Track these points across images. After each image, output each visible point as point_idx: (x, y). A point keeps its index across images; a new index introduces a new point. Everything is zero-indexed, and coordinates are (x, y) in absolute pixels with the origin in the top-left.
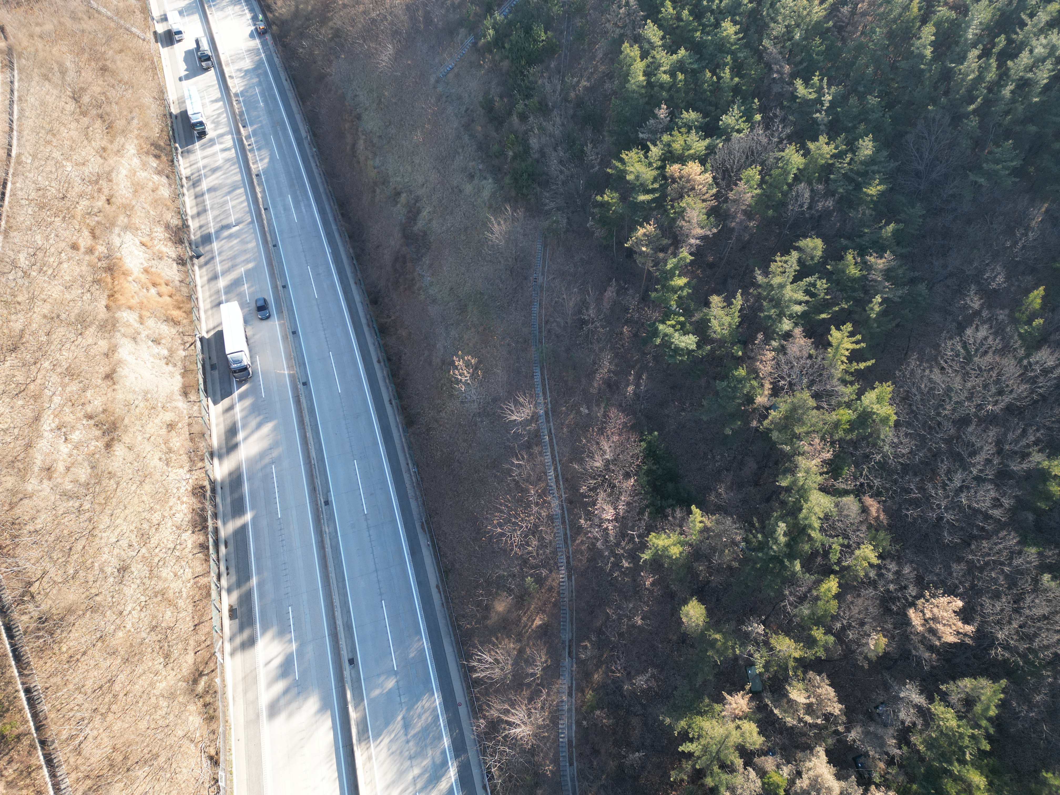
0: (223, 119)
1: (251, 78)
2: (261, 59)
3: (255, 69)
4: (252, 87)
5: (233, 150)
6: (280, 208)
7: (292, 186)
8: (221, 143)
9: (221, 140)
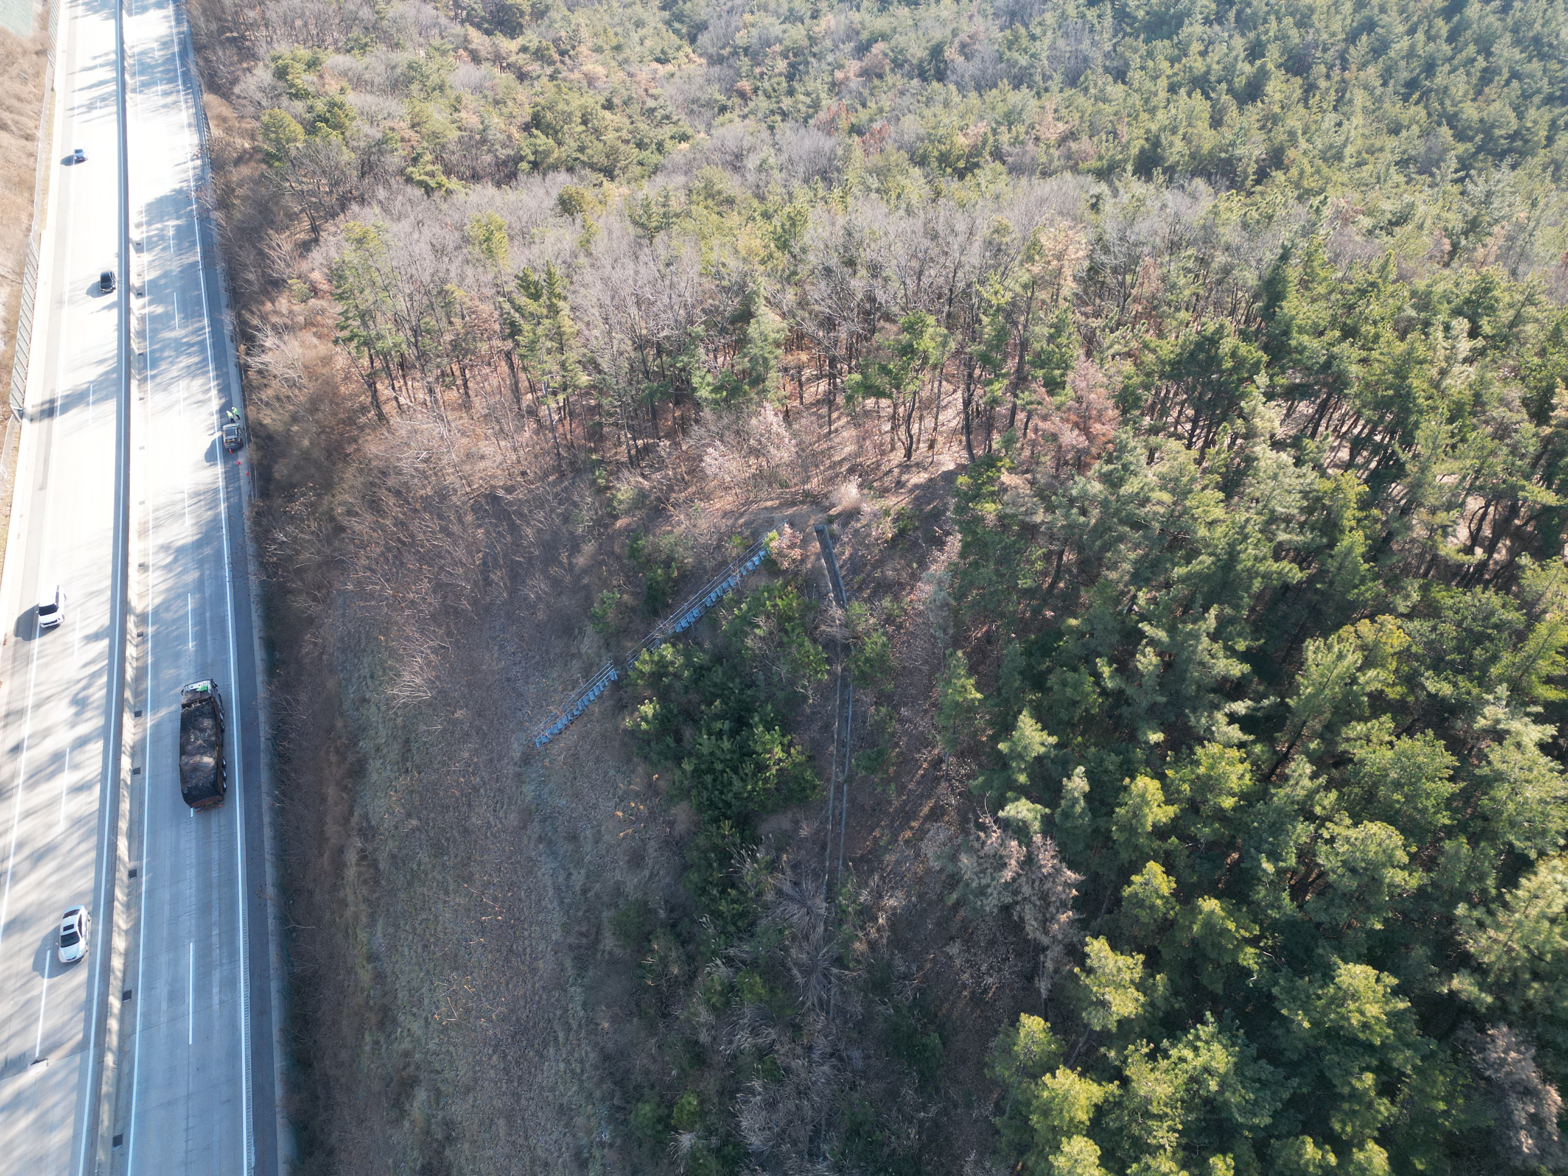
0: (98, 693)
1: (185, 571)
2: (216, 519)
3: (198, 545)
4: (180, 596)
5: (97, 789)
6: (162, 990)
7: (205, 909)
8: (76, 767)
9: (79, 757)
